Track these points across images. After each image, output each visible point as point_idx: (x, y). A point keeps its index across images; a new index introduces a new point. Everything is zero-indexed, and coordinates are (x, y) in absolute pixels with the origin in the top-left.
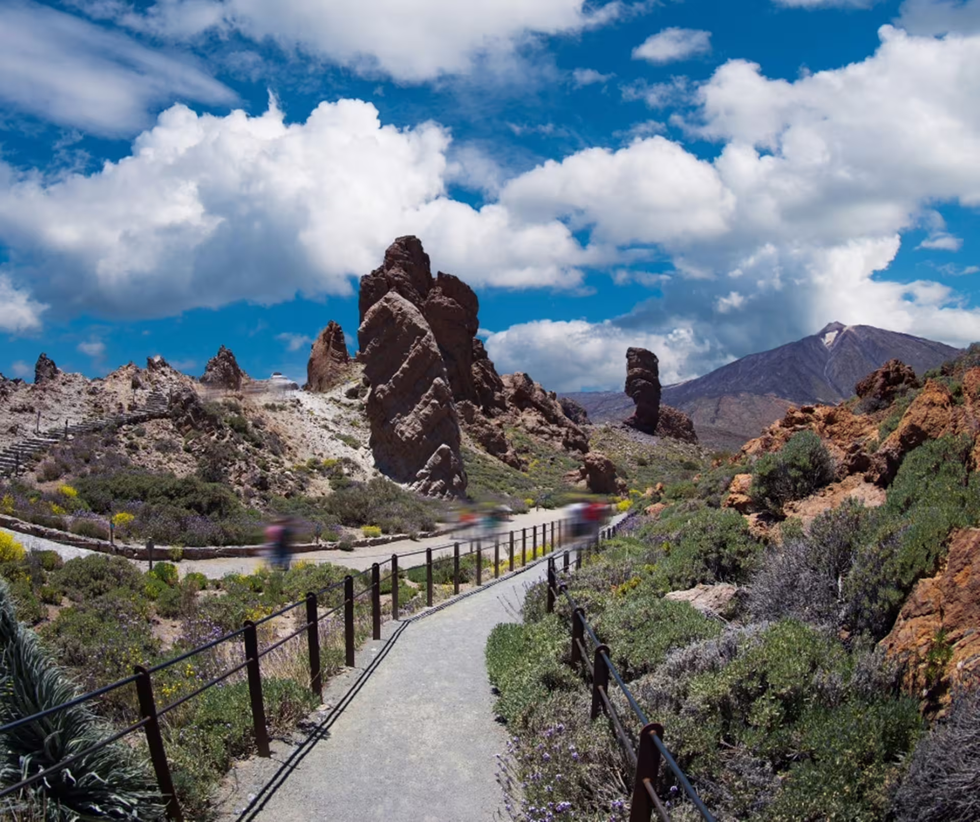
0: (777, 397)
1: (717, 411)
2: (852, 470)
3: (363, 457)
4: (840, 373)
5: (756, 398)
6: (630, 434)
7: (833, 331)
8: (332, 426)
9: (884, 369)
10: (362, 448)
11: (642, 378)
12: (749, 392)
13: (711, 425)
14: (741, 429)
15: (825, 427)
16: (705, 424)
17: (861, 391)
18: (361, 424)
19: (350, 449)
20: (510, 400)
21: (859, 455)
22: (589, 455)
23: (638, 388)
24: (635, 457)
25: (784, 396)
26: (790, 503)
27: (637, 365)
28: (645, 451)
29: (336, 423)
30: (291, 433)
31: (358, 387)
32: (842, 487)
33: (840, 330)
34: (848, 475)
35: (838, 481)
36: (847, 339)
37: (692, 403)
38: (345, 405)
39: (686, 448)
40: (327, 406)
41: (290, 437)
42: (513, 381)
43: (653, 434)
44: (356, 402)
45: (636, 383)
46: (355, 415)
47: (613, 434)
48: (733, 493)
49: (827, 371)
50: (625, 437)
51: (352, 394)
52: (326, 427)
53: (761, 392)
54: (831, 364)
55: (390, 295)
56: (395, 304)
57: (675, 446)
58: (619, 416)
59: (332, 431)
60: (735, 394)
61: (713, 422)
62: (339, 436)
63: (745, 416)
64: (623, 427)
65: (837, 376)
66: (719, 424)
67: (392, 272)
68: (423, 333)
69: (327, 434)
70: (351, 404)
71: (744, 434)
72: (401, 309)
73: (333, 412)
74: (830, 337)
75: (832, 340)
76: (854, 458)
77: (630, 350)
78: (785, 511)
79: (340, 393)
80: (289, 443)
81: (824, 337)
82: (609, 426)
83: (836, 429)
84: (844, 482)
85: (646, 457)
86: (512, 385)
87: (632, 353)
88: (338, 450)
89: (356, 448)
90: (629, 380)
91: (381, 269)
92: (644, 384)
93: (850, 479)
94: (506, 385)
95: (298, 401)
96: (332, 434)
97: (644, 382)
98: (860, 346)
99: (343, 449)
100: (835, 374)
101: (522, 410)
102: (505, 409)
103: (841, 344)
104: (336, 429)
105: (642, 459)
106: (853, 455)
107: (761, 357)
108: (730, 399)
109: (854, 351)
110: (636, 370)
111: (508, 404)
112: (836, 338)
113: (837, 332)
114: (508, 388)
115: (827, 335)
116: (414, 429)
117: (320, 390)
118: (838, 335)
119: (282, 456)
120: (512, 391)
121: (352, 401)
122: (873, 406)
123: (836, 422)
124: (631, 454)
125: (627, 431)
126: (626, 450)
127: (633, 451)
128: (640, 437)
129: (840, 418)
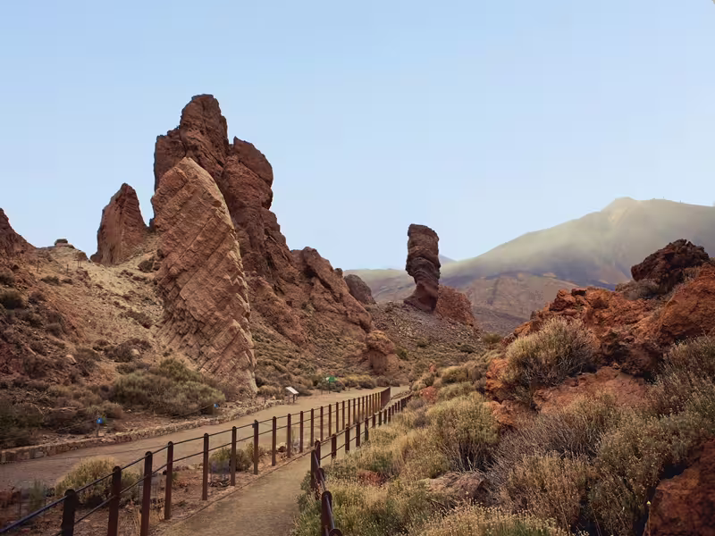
1: (495, 291)
2: (608, 360)
3: (154, 337)
8: (122, 303)
10: (153, 327)
11: (422, 257)
13: (488, 306)
14: (519, 310)
15: (593, 312)
16: (482, 305)
17: (637, 274)
18: (155, 300)
19: (141, 328)
22: (371, 335)
23: (419, 266)
24: (415, 338)
26: (540, 391)
27: (417, 243)
28: (425, 332)
29: (126, 298)
30: (76, 310)
31: (152, 259)
32: (596, 377)
34: (604, 365)
35: (592, 370)
38: (137, 279)
40: (118, 280)
41: (74, 315)
42: (302, 256)
43: (432, 314)
44: (150, 276)
45: (416, 261)
46: (149, 290)
47: (394, 314)
48: (489, 378)
51: (145, 267)
52: (117, 304)
55: (185, 160)
56: (190, 171)
58: (401, 295)
59: (124, 308)
61: (491, 302)
62: (131, 314)
66: (497, 305)
67: (189, 134)
68: (217, 204)
69: (117, 312)
70: (144, 279)
71: (521, 316)
72: (196, 177)
73: (124, 287)
76: (610, 347)
77: (412, 226)
78: (534, 399)
79: (133, 266)
80: (74, 322)
83: (605, 315)
84: (598, 372)
85: (425, 340)
86: (302, 261)
87: (413, 230)
88: (128, 331)
89: (147, 326)
90: (410, 258)
91: (177, 131)
93: (606, 370)
95: (86, 273)
96: (122, 310)
97: (424, 260)
99: (133, 328)
104: (127, 306)
105: (421, 340)
106: (609, 344)
110: (416, 248)
114: (298, 264)
116: (206, 306)
117: (112, 261)
119: (64, 337)
120: (302, 268)
121: (146, 275)
123: (606, 308)
124: (411, 335)
125: (408, 310)
126: (407, 330)
127: (413, 331)
128: (420, 317)
129: (611, 303)
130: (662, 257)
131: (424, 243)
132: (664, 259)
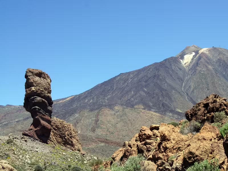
0: (144, 109)
1: (97, 121)
4: (195, 88)
5: (127, 110)
7: (190, 53)
9: (205, 102)
12: (122, 105)
17: (189, 117)
21: (165, 168)
25: (149, 108)
33: (196, 53)
36: (202, 60)
37: (77, 115)
47: (15, 144)
49: (185, 87)
53: (130, 105)
54: (188, 81)
58: (19, 127)
60: (110, 106)
61: (94, 130)
63: (119, 126)
65: (193, 91)
66: (99, 132)
74: (188, 58)
75: (189, 60)
82: (11, 138)
98: (212, 65)
100: (192, 89)
103: (197, 64)
107: (132, 76)
108: (107, 111)
109: (208, 69)
112: (192, 59)
113: (194, 54)
115: (186, 57)
118: (194, 56)
122: (195, 128)
123: (169, 141)
124: (29, 162)
125: (26, 141)
126: (26, 158)
127: (31, 159)
128: (37, 146)
129: (172, 137)
130: (203, 106)
131: (38, 85)
132: (204, 107)
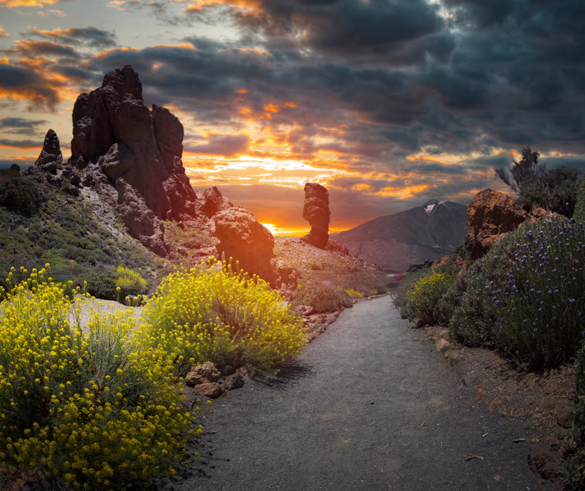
1: (360, 249)
6: (306, 247)
7: (432, 204)
11: (316, 205)
14: (375, 260)
20: (200, 209)
23: (313, 212)
24: (310, 264)
27: (313, 195)
28: (318, 260)
33: (436, 204)
36: (441, 209)
39: (350, 260)
42: (205, 194)
43: (324, 249)
45: (311, 209)
49: (428, 227)
50: (301, 248)
57: (342, 258)
63: (377, 252)
64: (300, 242)
74: (430, 208)
75: (432, 209)
77: (307, 184)
81: (426, 207)
85: (319, 264)
86: (204, 197)
87: (309, 187)
90: (306, 206)
92: (317, 210)
94: (198, 197)
97: (317, 208)
98: (448, 213)
101: (210, 218)
102: (194, 216)
103: (437, 212)
105: (315, 265)
107: (387, 218)
109: (445, 216)
110: (311, 199)
111: (197, 212)
112: (434, 208)
113: (434, 205)
114: (200, 200)
115: (428, 206)
120: (203, 203)
